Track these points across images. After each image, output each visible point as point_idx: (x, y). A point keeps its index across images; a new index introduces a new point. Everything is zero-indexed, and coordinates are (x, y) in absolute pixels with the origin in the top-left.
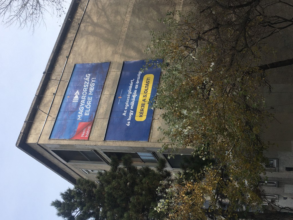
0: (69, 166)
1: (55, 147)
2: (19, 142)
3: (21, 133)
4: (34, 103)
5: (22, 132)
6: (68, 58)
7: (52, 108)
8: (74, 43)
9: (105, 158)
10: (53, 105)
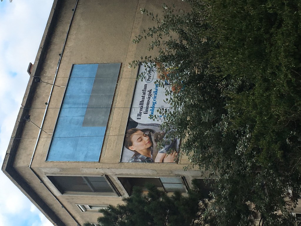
0: (61, 200)
1: (52, 172)
2: (6, 165)
3: (7, 154)
4: (20, 116)
5: (9, 152)
6: (62, 56)
7: (45, 122)
8: (69, 36)
9: (117, 186)
10: (46, 119)
